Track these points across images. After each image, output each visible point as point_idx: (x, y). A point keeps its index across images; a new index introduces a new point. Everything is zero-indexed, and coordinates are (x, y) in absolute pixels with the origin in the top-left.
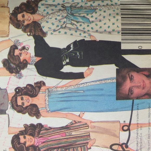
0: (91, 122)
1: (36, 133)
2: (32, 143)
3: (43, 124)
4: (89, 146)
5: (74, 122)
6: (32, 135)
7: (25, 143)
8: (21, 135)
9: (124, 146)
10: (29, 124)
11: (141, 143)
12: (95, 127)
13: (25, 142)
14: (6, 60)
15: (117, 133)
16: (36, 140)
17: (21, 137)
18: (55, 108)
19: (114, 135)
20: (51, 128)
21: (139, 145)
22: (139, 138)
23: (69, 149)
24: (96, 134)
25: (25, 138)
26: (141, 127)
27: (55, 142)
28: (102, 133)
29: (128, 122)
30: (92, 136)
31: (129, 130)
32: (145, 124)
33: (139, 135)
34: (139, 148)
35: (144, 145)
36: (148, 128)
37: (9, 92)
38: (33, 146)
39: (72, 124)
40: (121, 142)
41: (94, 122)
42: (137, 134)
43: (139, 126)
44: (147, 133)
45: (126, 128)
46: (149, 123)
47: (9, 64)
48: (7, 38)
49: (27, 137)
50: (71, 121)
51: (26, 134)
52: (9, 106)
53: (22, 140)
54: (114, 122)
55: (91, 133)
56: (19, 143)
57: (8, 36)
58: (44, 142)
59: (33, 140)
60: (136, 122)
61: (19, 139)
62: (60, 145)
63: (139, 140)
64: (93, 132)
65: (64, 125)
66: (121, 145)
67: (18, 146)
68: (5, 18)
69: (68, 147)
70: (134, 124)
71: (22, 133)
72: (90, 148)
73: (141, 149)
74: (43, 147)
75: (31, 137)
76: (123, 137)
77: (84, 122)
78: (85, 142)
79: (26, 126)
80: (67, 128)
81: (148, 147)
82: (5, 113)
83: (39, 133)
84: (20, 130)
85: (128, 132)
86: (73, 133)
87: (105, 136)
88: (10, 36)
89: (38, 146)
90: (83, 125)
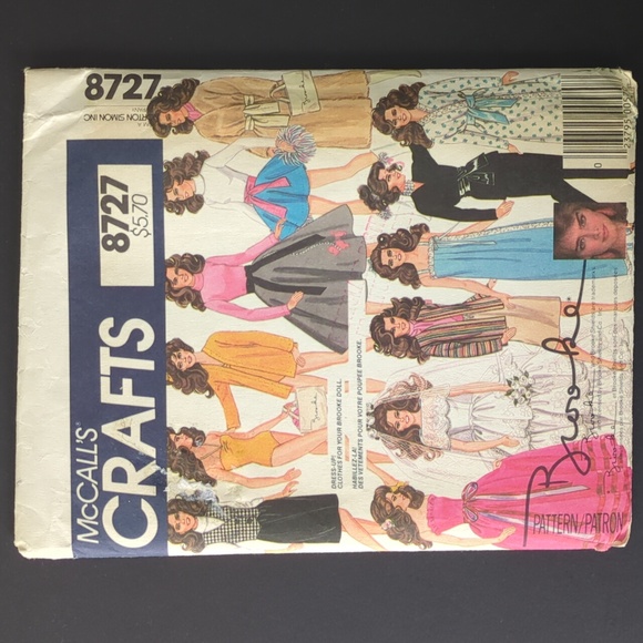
0: (509, 297)
1: (413, 315)
2: (404, 332)
3: (424, 299)
4: (503, 341)
5: (477, 297)
6: (406, 317)
7: (392, 331)
8: (387, 316)
9: (568, 343)
10: (399, 297)
11: (601, 339)
12: (514, 306)
13: (393, 329)
14: (364, 186)
15: (555, 319)
16: (412, 326)
17: (387, 320)
18: (445, 272)
19: (551, 323)
20: (437, 306)
21: (597, 343)
22: (597, 330)
23: (469, 344)
24: (518, 319)
25: (393, 321)
26: (600, 310)
27: (446, 331)
28: (528, 318)
29: (575, 300)
30: (510, 322)
31: (576, 314)
32: (608, 305)
33: (596, 324)
34: (596, 349)
35: (605, 344)
36: (613, 312)
37: (367, 242)
38: (406, 337)
39: (474, 299)
40: (563, 337)
41: (513, 298)
42: (593, 322)
43: (597, 308)
44: (613, 322)
45: (571, 311)
46: (616, 304)
47: (369, 193)
48: (368, 151)
49: (397, 320)
50: (473, 294)
51: (395, 315)
52: (368, 266)
53: (388, 325)
54: (548, 299)
55: (507, 318)
56: (383, 331)
57: (368, 146)
58: (425, 331)
59: (407, 326)
60: (590, 301)
61: (384, 323)
62: (453, 337)
63: (596, 334)
64: (510, 315)
65: (461, 301)
66: (563, 342)
67: (382, 335)
68: (364, 116)
69: (467, 341)
70: (587, 304)
71: (388, 313)
72: (506, 344)
73: (600, 351)
74: (424, 339)
75: (405, 321)
76: (567, 327)
77: (495, 297)
78: (497, 332)
79: (395, 301)
80: (465, 306)
81: (613, 349)
82: (361, 278)
83: (417, 315)
84: (385, 308)
85: (575, 318)
86: (476, 317)
87: (532, 323)
88: (372, 147)
89: (414, 337)
90: (494, 302)
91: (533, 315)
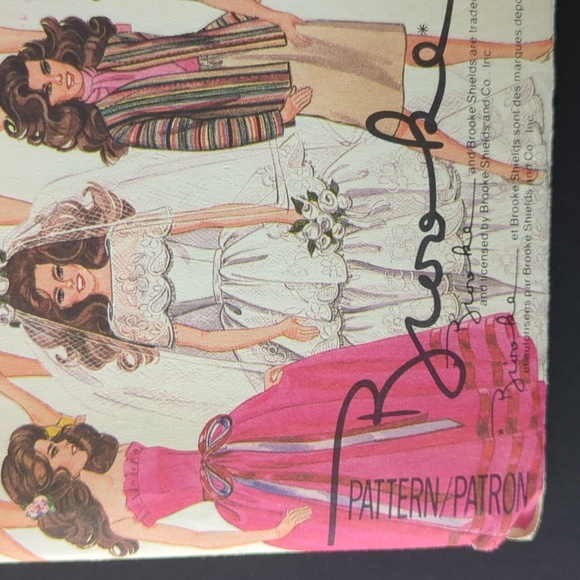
0: (296, 22)
1: (89, 55)
2: (72, 93)
3: (114, 21)
4: (285, 115)
5: (230, 20)
6: (74, 60)
7: (46, 91)
8: (33, 58)
9: (420, 123)
10: (60, 16)
11: (487, 118)
12: (308, 41)
13: (47, 88)
15: (393, 71)
16: (88, 80)
17: (33, 67)
19: (384, 79)
20: (142, 38)
21: (480, 124)
22: (480, 97)
23: (211, 121)
24: (315, 68)
25: (45, 69)
26: (488, 56)
27: (161, 93)
28: (336, 67)
29: (435, 31)
30: (301, 74)
31: (438, 61)
32: (500, 45)
33: (479, 84)
34: (478, 137)
35: (496, 127)
36: (512, 61)
38: (76, 104)
39: (222, 23)
40: (411, 108)
41: (307, 22)
42: (473, 81)
43: (480, 50)
44: (511, 81)
45: (427, 54)
46: (519, 45)
49: (56, 67)
50: (218, 13)
51: (51, 56)
53: (36, 78)
54: (381, 27)
56: (25, 90)
58: (117, 91)
59: (78, 80)
60: (467, 35)
61: (25, 72)
62: (177, 105)
63: (479, 106)
64: (301, 60)
65: (194, 27)
66: (410, 120)
67: (22, 100)
69: (208, 115)
70: (460, 42)
71: (35, 50)
72: (292, 123)
73: (486, 141)
74: (115, 108)
75: (71, 69)
76: (419, 86)
77: (269, 19)
78: (272, 96)
79: (49, 24)
80: (203, 38)
81: (512, 137)
83: (98, 54)
84: (30, 38)
85: (435, 70)
86: (229, 61)
87: (347, 79)
89: (93, 106)
90: (266, 30)
91: (349, 61)
